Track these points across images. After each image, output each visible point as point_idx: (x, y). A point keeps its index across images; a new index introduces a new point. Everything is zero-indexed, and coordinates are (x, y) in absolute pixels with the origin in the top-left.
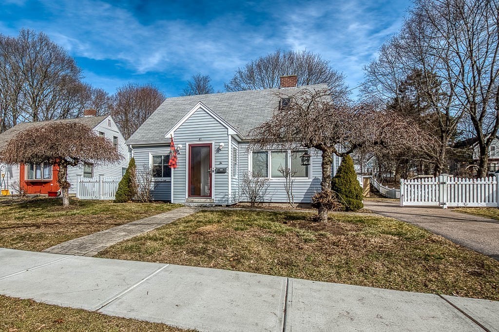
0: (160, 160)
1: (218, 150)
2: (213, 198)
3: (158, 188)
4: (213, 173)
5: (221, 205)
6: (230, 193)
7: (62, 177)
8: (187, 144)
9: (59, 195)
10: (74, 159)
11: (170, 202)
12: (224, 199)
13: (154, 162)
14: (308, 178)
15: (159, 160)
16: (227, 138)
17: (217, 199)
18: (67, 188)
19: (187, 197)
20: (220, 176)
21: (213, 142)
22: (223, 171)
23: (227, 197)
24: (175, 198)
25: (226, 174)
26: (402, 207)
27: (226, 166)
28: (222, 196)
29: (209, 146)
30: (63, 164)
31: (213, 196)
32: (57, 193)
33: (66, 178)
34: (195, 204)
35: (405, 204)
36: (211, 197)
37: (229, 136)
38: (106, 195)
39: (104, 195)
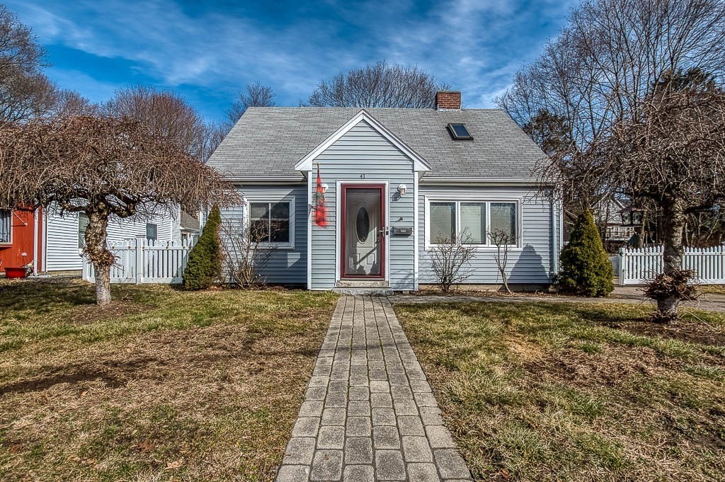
0: (264, 212)
1: (397, 196)
2: (387, 280)
3: (270, 261)
4: (387, 236)
5: (401, 292)
6: (416, 270)
7: (97, 241)
8: (339, 184)
9: (29, 274)
10: (126, 200)
11: (303, 286)
12: (407, 282)
13: (252, 215)
14: (515, 246)
15: (262, 211)
16: (411, 177)
17: (395, 281)
18: (108, 264)
19: (338, 278)
20: (400, 241)
21: (387, 183)
22: (404, 233)
23: (411, 277)
24: (315, 281)
25: (410, 238)
26: (623, 286)
27: (412, 224)
28: (403, 276)
29: (380, 189)
30: (100, 211)
31: (387, 275)
32: (24, 270)
33: (105, 242)
34: (359, 290)
35: (626, 282)
36: (384, 277)
37: (416, 174)
38: (151, 274)
39: (146, 275)
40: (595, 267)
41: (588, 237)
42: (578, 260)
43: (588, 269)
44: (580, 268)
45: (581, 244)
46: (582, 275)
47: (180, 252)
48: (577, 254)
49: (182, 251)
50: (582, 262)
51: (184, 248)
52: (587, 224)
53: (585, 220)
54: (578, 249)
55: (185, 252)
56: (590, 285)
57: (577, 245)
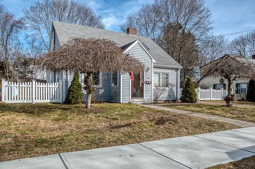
1: (147, 71)
4: (144, 84)
16: (151, 64)
19: (130, 98)
20: (148, 85)
21: (145, 66)
22: (149, 83)
23: (151, 98)
24: (123, 99)
27: (151, 80)
28: (149, 98)
31: (144, 97)
37: (153, 63)
38: (39, 98)
39: (37, 99)
40: (194, 94)
41: (191, 85)
42: (189, 92)
43: (192, 95)
44: (190, 95)
45: (190, 88)
46: (191, 97)
47: (53, 88)
48: (189, 91)
49: (55, 88)
50: (191, 93)
51: (55, 86)
52: (191, 81)
53: (190, 80)
54: (189, 89)
55: (56, 89)
56: (193, 100)
57: (189, 88)
